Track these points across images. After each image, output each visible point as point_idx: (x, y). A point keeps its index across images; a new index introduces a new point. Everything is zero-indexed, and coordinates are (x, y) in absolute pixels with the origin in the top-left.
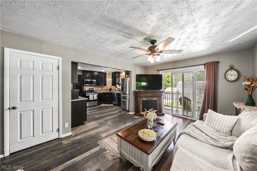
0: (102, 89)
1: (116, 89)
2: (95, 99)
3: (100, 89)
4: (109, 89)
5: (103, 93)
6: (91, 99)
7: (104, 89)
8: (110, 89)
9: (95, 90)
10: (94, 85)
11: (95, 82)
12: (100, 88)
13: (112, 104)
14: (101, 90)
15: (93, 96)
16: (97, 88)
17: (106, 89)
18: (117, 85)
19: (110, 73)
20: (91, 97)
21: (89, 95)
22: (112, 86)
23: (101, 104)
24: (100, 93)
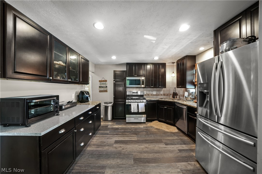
0: (158, 93)
1: (186, 94)
2: (140, 111)
3: (155, 93)
4: (172, 92)
5: (158, 100)
6: (134, 111)
7: (162, 93)
8: (175, 95)
9: (145, 95)
10: (143, 86)
11: (143, 81)
13: (174, 125)
14: (157, 95)
15: (138, 105)
16: (149, 91)
17: (166, 93)
18: (188, 86)
19: (173, 63)
20: (134, 107)
21: (131, 103)
22: (177, 87)
23: (154, 120)
24: (151, 100)
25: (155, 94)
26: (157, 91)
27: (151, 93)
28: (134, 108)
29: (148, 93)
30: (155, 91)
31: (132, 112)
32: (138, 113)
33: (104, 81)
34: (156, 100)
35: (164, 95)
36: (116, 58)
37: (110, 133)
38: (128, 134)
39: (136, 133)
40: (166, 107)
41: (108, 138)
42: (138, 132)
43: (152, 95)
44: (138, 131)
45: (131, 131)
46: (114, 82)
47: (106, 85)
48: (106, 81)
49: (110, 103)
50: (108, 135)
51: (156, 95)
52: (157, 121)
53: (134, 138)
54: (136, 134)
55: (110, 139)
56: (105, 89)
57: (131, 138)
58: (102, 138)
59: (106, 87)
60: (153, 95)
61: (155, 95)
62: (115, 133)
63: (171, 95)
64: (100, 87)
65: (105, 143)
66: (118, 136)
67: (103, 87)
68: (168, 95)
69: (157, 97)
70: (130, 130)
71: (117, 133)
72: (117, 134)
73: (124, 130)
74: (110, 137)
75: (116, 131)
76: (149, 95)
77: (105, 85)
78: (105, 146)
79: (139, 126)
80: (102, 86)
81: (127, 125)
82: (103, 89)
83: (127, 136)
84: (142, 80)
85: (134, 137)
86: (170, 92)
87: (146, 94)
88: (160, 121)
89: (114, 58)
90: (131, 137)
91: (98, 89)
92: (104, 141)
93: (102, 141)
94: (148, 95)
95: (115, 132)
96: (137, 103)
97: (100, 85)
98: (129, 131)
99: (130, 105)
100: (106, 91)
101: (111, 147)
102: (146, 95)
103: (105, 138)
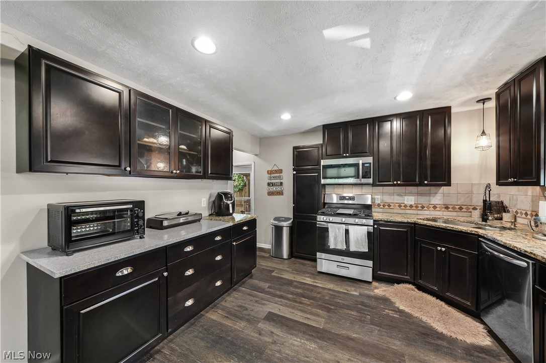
0: (423, 200)
2: (353, 248)
3: (410, 200)
4: (479, 202)
5: (415, 224)
6: (336, 244)
7: (437, 200)
9: (379, 205)
11: (366, 168)
12: (413, 198)
15: (347, 231)
16: (392, 194)
17: (453, 201)
19: (484, 101)
20: (336, 234)
21: (329, 224)
22: (498, 183)
23: (399, 282)
24: (390, 222)
25: (412, 203)
26: (419, 194)
27: (397, 199)
28: (335, 239)
29: (388, 199)
30: (411, 194)
31: (332, 246)
32: (347, 253)
33: (276, 172)
34: (408, 223)
35: (447, 208)
36: (292, 116)
37: (268, 290)
38: (308, 303)
39: (329, 306)
40: (443, 249)
41: (258, 299)
42: (337, 305)
43: (400, 206)
44: (340, 301)
45: (319, 296)
46: (295, 172)
47: (281, 181)
48: (280, 171)
49: (287, 219)
50: (261, 292)
51: (417, 207)
52: (411, 286)
53: (317, 318)
54: (328, 310)
55: (260, 306)
56: (279, 189)
57: (309, 316)
58: (248, 296)
59: (281, 184)
60: (406, 206)
61: (411, 206)
62: (278, 293)
63: (475, 209)
64: (269, 184)
65: (245, 312)
66: (281, 301)
67: (275, 184)
68: (461, 208)
69: (420, 212)
70: (319, 293)
71: (282, 293)
72: (281, 297)
73: (304, 289)
74: (263, 299)
75: (285, 287)
76: (389, 206)
77: (279, 181)
78: (241, 319)
79: (349, 288)
80: (272, 181)
81: (317, 277)
82: (274, 189)
83: (302, 309)
84: (363, 164)
85: (318, 316)
86: (471, 199)
87: (379, 202)
88: (420, 288)
89: (286, 116)
90: (312, 314)
91: (266, 189)
92: (247, 305)
93: (243, 305)
94: (387, 207)
95: (280, 291)
96: (344, 227)
97: (270, 181)
98: (315, 295)
99: (326, 229)
100: (280, 193)
101: (250, 326)
102: (382, 207)
103: (252, 298)
